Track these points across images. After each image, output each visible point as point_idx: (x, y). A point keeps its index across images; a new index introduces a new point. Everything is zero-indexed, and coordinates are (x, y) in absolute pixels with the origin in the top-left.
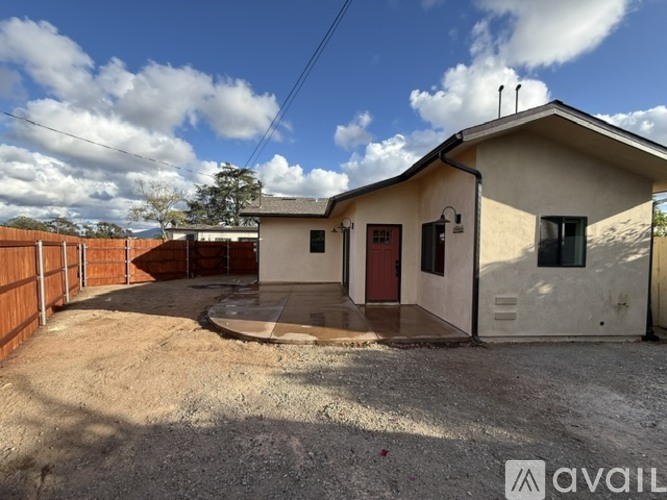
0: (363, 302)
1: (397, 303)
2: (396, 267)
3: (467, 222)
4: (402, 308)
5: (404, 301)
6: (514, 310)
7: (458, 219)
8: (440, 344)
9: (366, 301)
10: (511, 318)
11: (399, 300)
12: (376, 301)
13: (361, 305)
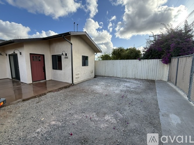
0: (32, 82)
1: (45, 80)
2: (43, 69)
3: (69, 56)
4: (47, 82)
5: (47, 79)
6: (79, 76)
7: (66, 55)
8: (66, 87)
9: (33, 82)
10: (78, 77)
11: (45, 79)
12: (37, 81)
13: (31, 84)
